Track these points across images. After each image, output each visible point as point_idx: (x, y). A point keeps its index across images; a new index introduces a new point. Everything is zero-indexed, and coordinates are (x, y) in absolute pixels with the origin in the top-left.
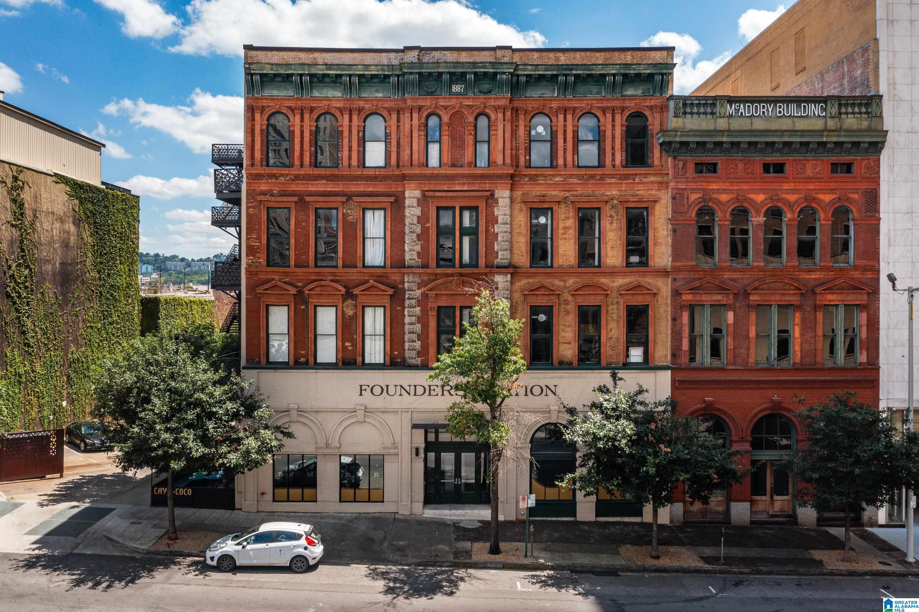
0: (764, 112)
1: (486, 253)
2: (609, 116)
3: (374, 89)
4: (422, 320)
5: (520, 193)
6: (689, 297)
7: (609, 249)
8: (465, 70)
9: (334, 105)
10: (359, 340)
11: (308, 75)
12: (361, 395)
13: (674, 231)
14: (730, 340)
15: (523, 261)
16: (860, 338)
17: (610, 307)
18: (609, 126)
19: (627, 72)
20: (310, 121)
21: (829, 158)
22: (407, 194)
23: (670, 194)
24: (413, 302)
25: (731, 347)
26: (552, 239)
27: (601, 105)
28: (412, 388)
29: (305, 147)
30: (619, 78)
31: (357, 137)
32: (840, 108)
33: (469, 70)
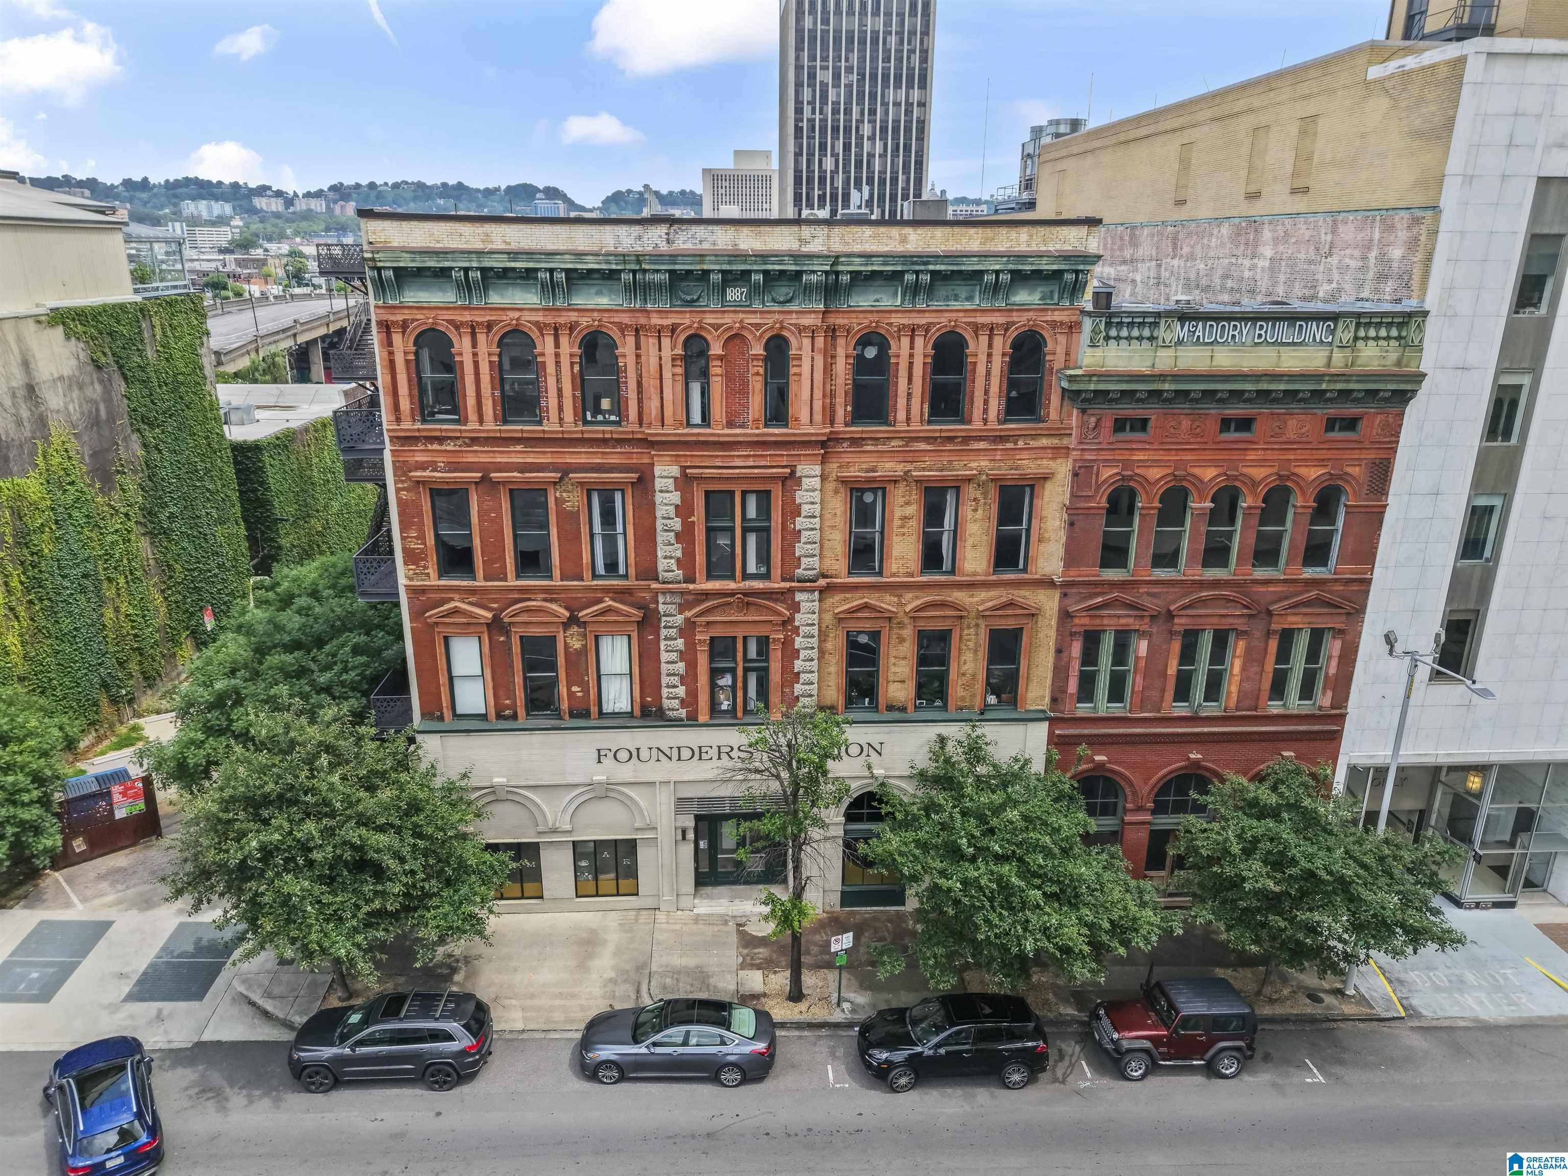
0: (1234, 336)
1: (782, 559)
2: (984, 340)
3: (593, 290)
4: (688, 656)
5: (835, 465)
6: (1086, 621)
7: (968, 548)
8: (748, 267)
9: (528, 318)
10: (593, 684)
11: (477, 268)
12: (599, 762)
13: (1072, 524)
14: (1139, 680)
15: (837, 567)
16: (1327, 674)
17: (966, 632)
18: (982, 358)
19: (1020, 267)
20: (489, 344)
21: (1325, 411)
22: (658, 470)
23: (1070, 467)
24: (673, 632)
25: (1139, 687)
26: (882, 533)
27: (972, 320)
28: (675, 751)
29: (483, 391)
30: (1005, 278)
31: (569, 373)
32: (1357, 330)
33: (755, 267)
